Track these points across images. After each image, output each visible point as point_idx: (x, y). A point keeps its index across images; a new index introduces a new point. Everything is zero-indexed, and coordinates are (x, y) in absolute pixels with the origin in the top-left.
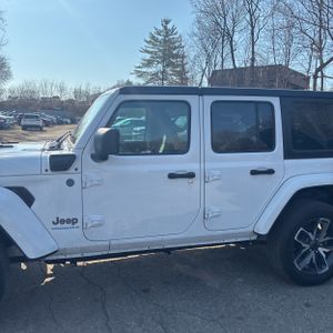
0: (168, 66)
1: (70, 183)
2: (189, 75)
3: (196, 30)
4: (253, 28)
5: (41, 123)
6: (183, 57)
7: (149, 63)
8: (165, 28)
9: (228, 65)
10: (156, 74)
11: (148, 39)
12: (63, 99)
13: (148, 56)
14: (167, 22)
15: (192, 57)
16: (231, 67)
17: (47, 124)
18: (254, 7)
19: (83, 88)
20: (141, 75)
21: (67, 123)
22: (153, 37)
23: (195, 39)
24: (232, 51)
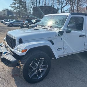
0: (20, 5)
2: (27, 8)
6: (25, 2)
16: (39, 6)
24: (39, 1)
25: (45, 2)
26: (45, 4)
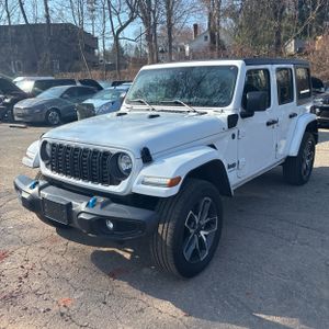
24: (21, 5)
25: (47, 9)
26: (47, 17)
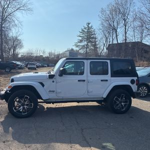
0: (89, 42)
1: (53, 82)
2: (98, 46)
3: (101, 27)
4: (126, 26)
5: (35, 67)
6: (96, 38)
7: (81, 41)
8: (88, 26)
9: (115, 42)
10: (84, 46)
11: (81, 31)
12: (44, 56)
13: (80, 38)
14: (89, 24)
15: (99, 39)
16: (117, 43)
17: (38, 67)
18: (126, 18)
19: (53, 52)
20: (77, 46)
21: (46, 67)
22: (83, 30)
23: (101, 31)
24: (117, 36)
26: (126, 39)
